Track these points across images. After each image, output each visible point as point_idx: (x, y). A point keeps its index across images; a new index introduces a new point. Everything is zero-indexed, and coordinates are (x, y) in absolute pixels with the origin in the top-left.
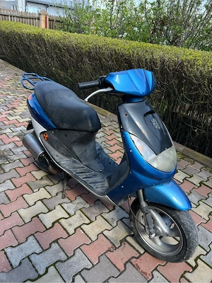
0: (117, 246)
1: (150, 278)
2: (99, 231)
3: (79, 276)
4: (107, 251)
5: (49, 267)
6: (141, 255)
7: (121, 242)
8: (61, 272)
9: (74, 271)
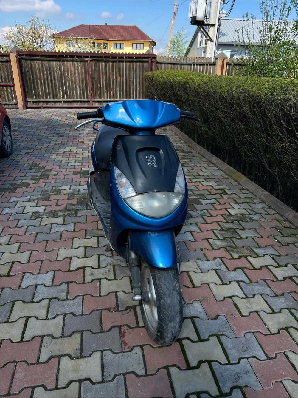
0: (120, 309)
1: (127, 350)
2: (114, 289)
3: (62, 317)
4: (106, 309)
5: (45, 299)
6: (138, 326)
7: (128, 308)
8: (51, 306)
9: (62, 311)
